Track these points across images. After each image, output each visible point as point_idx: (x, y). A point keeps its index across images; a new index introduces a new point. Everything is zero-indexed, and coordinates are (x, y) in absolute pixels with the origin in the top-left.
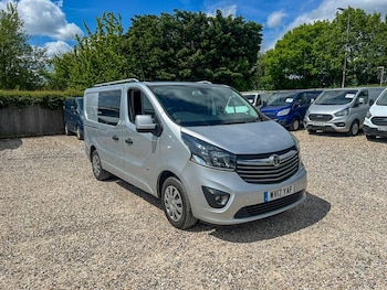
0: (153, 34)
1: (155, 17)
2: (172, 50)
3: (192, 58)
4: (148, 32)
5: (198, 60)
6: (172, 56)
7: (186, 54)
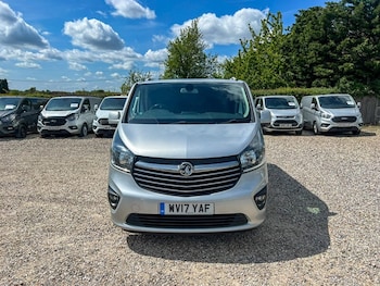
0: (313, 28)
1: (317, 9)
2: (332, 43)
3: (358, 49)
4: (308, 27)
5: (365, 50)
6: (333, 49)
7: (351, 45)
